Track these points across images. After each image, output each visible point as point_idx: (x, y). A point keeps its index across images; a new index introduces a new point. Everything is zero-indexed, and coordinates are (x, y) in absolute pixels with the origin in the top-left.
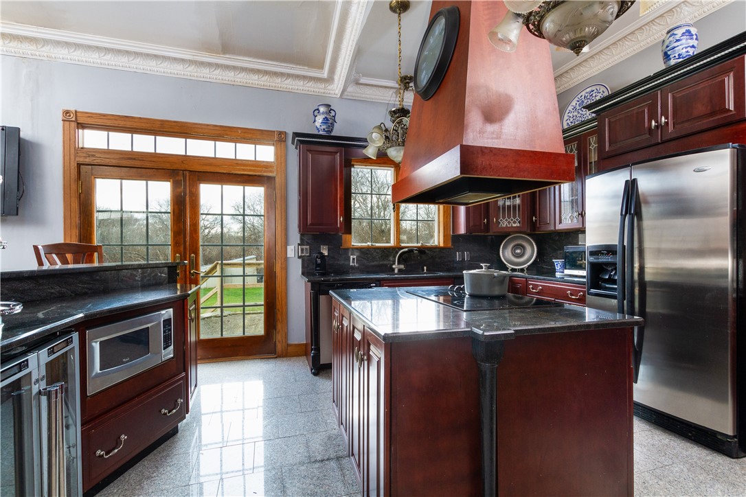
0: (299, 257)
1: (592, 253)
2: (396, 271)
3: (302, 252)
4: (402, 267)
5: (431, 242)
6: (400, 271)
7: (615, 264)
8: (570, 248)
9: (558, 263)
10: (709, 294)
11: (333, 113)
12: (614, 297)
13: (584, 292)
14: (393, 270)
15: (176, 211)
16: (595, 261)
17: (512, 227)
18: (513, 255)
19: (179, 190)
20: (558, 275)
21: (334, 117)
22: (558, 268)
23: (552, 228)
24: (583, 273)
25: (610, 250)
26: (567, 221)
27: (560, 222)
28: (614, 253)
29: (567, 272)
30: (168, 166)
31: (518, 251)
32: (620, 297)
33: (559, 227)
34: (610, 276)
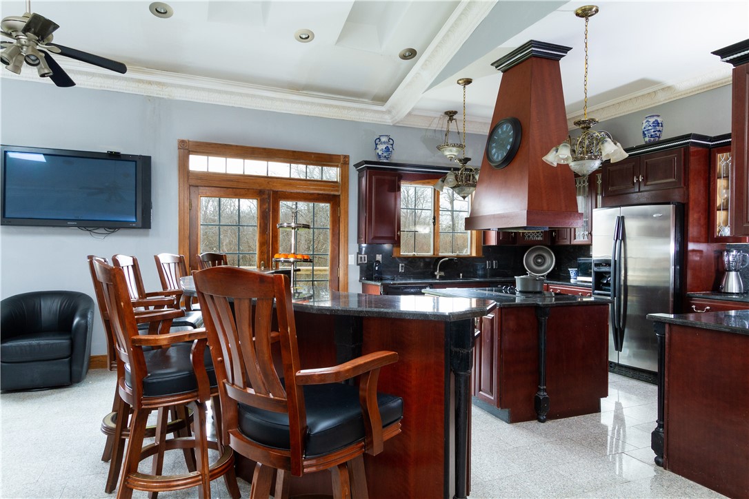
0: (358, 264)
1: (596, 265)
2: (438, 277)
3: (361, 260)
4: (442, 274)
5: (465, 251)
6: (441, 278)
7: (610, 273)
8: (582, 260)
9: (572, 272)
10: (660, 292)
11: (391, 142)
12: (609, 295)
13: (590, 293)
14: (436, 276)
15: (262, 225)
16: (598, 270)
17: (535, 240)
18: (535, 264)
19: (265, 207)
20: (572, 281)
21: (392, 145)
22: (572, 275)
23: (569, 243)
24: (590, 279)
25: (607, 263)
26: (580, 239)
27: (575, 239)
28: (610, 265)
29: (580, 278)
30: (257, 187)
31: (539, 261)
32: (612, 295)
33: (574, 242)
34: (607, 281)
